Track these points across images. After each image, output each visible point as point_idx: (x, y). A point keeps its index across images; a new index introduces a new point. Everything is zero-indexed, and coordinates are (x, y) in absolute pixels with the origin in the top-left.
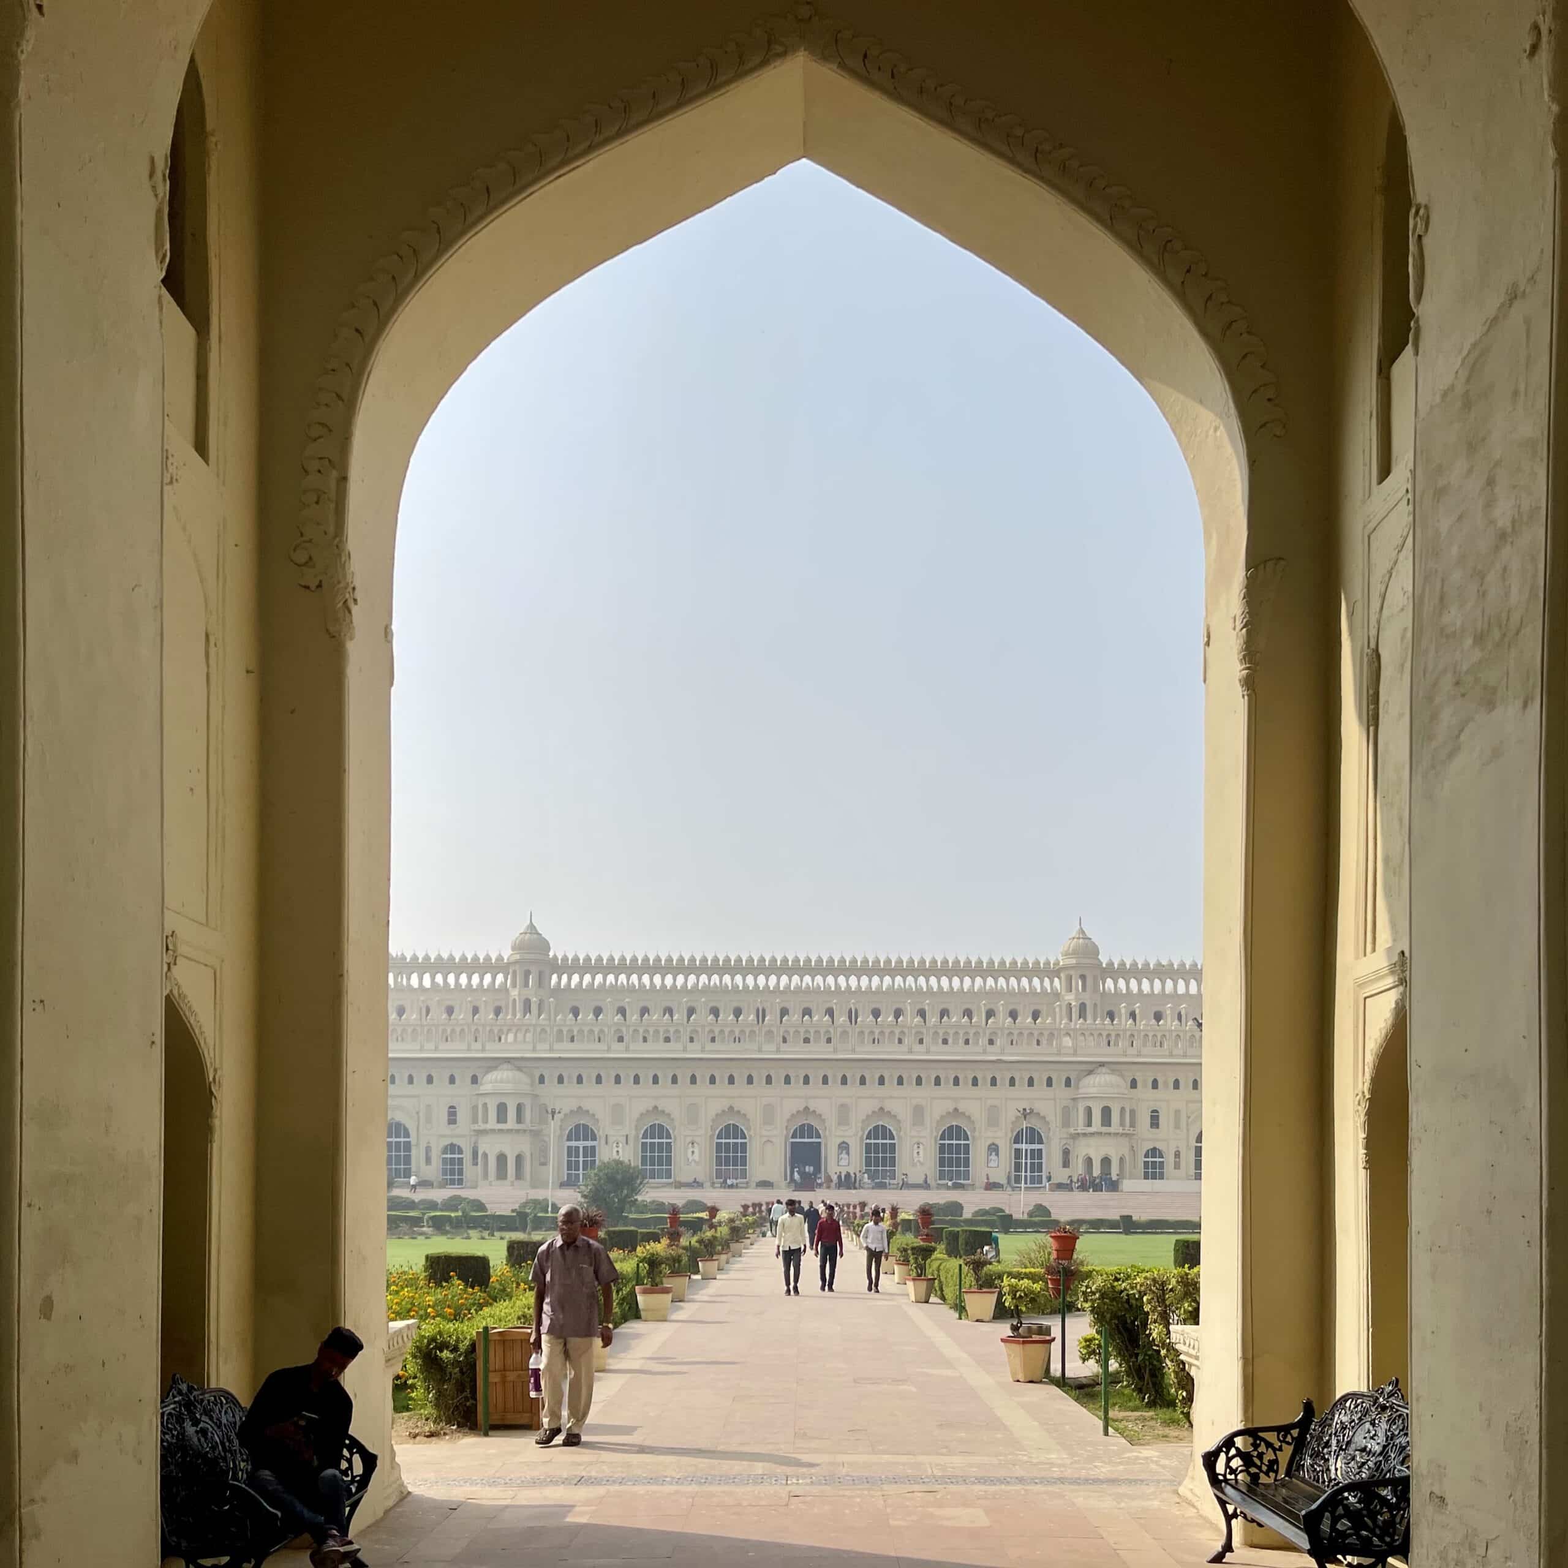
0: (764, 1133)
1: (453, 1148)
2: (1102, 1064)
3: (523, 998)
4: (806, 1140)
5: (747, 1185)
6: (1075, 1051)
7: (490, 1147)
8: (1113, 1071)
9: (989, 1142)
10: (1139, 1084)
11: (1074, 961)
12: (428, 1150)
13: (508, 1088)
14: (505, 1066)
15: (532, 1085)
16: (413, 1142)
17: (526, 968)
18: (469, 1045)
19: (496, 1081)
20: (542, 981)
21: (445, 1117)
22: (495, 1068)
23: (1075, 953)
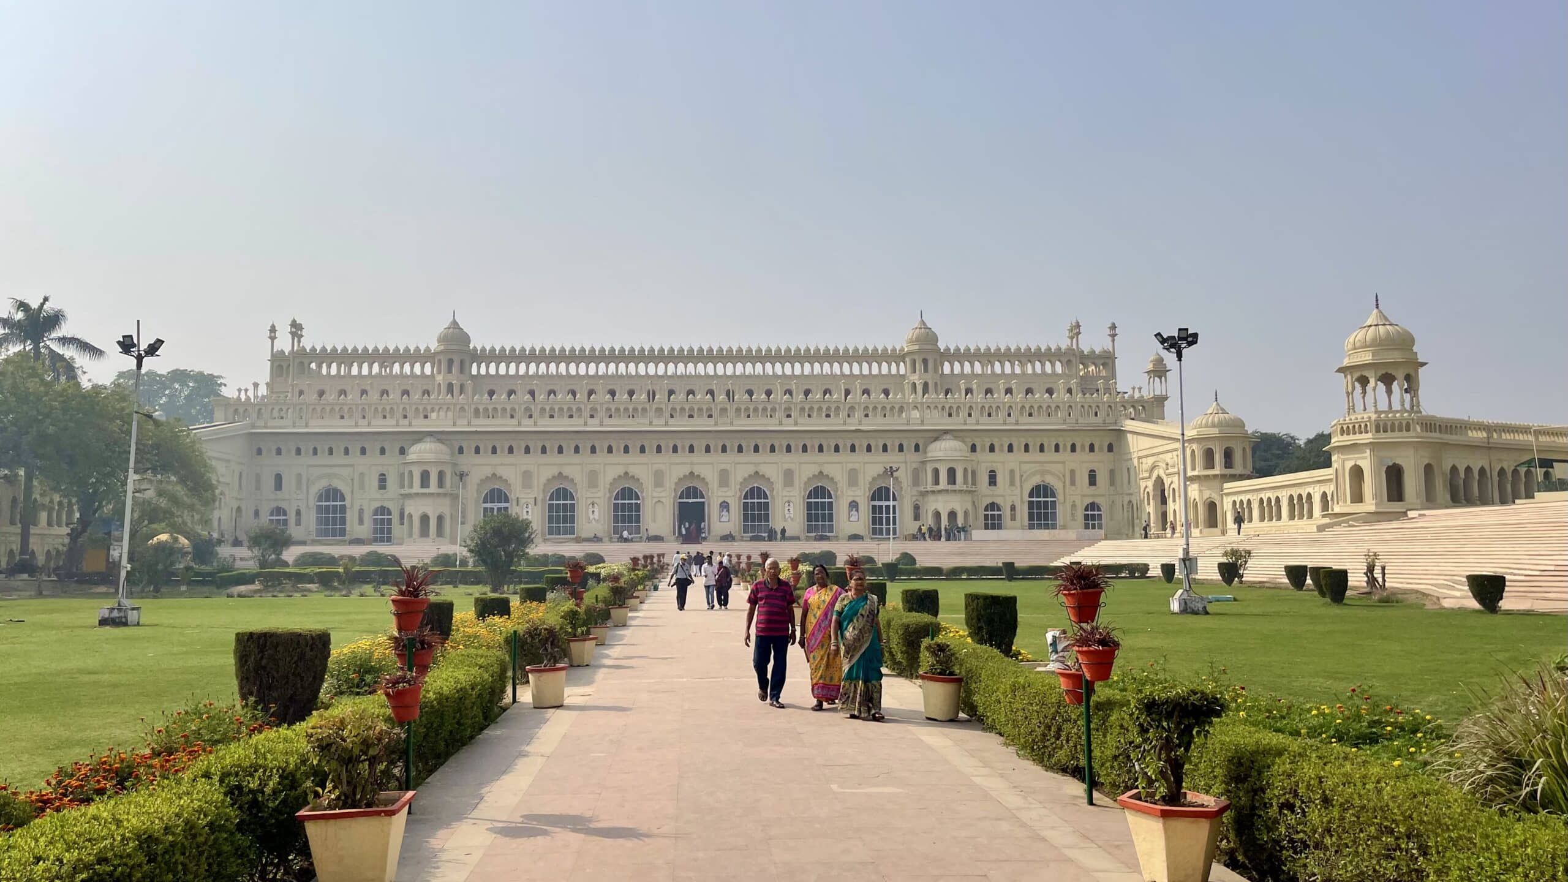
0: (655, 494)
1: (383, 510)
2: (946, 432)
3: (447, 382)
4: (690, 501)
5: (640, 540)
6: (922, 421)
7: (415, 509)
8: (956, 438)
9: (851, 499)
10: (978, 448)
11: (916, 347)
12: (361, 511)
13: (430, 457)
14: (428, 439)
15: (452, 454)
16: (348, 506)
17: (450, 357)
18: (398, 421)
19: (422, 452)
20: (463, 368)
21: (375, 483)
22: (419, 441)
23: (918, 340)
